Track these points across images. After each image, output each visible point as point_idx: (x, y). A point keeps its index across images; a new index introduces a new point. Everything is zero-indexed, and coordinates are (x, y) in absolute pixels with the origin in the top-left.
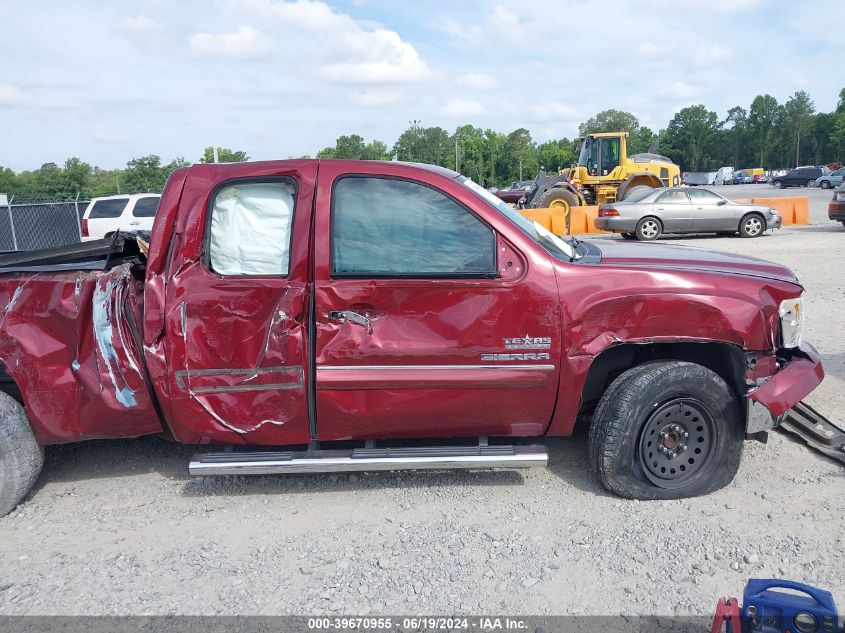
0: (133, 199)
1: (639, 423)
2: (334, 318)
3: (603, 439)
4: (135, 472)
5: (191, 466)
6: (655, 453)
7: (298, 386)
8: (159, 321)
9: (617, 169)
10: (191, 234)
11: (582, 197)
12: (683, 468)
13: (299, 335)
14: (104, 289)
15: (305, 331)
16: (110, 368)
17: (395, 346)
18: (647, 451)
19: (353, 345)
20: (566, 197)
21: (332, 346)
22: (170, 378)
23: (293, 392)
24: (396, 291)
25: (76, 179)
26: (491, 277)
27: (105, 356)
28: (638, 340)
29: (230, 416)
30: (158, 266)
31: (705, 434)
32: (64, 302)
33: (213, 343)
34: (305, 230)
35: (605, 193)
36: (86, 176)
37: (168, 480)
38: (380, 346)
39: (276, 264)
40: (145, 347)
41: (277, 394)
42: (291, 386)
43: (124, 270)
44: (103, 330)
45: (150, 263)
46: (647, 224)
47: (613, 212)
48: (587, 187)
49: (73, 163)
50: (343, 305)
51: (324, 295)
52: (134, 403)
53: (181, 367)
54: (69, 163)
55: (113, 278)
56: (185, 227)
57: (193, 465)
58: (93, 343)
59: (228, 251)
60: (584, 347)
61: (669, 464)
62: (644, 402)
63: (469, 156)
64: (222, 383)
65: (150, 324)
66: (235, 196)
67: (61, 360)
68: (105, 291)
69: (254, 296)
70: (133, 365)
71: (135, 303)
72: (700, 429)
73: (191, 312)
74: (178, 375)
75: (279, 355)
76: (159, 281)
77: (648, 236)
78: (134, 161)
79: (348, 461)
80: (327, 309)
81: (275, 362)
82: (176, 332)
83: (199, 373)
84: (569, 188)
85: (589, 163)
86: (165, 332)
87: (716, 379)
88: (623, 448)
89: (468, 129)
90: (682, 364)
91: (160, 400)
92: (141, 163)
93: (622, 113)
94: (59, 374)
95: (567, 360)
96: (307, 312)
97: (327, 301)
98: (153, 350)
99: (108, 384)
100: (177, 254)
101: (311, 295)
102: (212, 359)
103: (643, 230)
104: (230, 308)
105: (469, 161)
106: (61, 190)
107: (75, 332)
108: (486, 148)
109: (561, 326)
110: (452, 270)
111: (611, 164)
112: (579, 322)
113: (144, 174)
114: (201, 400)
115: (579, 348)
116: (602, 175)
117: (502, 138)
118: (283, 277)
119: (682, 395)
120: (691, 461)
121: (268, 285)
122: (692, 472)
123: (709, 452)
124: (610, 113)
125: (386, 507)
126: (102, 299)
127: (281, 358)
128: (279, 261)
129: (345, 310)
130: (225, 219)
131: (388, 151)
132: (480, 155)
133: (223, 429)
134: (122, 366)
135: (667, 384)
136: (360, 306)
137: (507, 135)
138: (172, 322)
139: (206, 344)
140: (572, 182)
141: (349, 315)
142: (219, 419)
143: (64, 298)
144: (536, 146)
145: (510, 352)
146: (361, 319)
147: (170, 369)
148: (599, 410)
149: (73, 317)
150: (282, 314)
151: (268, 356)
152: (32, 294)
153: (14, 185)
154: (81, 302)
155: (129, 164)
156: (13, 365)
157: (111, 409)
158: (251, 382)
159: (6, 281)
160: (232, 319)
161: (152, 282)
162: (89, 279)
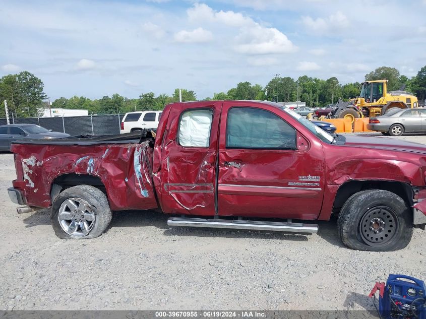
0: (144, 113)
1: (360, 216)
2: (226, 164)
3: (342, 222)
6: (368, 230)
7: (211, 192)
8: (159, 164)
9: (381, 99)
10: (172, 130)
11: (362, 113)
12: (382, 238)
13: (212, 171)
14: (138, 150)
15: (214, 170)
16: (139, 181)
17: (251, 177)
18: (364, 229)
19: (233, 176)
20: (353, 113)
21: (225, 177)
22: (162, 186)
23: (209, 194)
24: (253, 154)
25: (117, 103)
26: (294, 149)
27: (138, 177)
28: (359, 179)
29: (184, 203)
30: (159, 143)
31: (394, 223)
32: (123, 155)
33: (179, 173)
34: (216, 129)
35: (374, 111)
36: (121, 102)
38: (245, 177)
40: (153, 173)
41: (203, 194)
42: (208, 192)
43: (146, 143)
44: (137, 166)
45: (156, 141)
46: (395, 127)
47: (377, 121)
48: (364, 108)
49: (116, 96)
50: (230, 160)
51: (222, 155)
52: (148, 195)
53: (166, 182)
54: (114, 96)
55: (142, 147)
56: (170, 127)
57: (169, 221)
58: (133, 172)
59: (186, 137)
60: (335, 181)
61: (375, 236)
62: (362, 207)
63: (305, 91)
64: (182, 189)
65: (155, 164)
66: (190, 115)
67: (121, 177)
69: (195, 155)
70: (148, 181)
71: (150, 156)
72: (391, 221)
73: (171, 161)
74: (165, 185)
75: (204, 179)
76: (159, 149)
77: (396, 134)
78: (143, 95)
79: (231, 224)
80: (224, 161)
81: (202, 181)
82: (165, 167)
83: (173, 184)
84: (354, 109)
85: (366, 96)
86: (161, 168)
87: (398, 198)
88: (352, 226)
89: (305, 78)
90: (381, 191)
91: (158, 195)
92: (146, 96)
93: (390, 68)
94: (120, 183)
95: (327, 186)
96: (215, 162)
97: (224, 158)
98: (156, 175)
99: (138, 188)
100: (167, 138)
101: (217, 156)
102: (178, 179)
103: (393, 131)
104: (186, 160)
105: (305, 94)
106: (110, 108)
107: (127, 167)
108: (314, 87)
109: (325, 172)
110: (277, 146)
111: (378, 96)
112: (333, 170)
113: (148, 101)
114: (173, 195)
115: (333, 181)
116: (373, 102)
117: (323, 82)
118: (207, 148)
119: (381, 204)
120: (386, 235)
121: (200, 151)
122: (386, 241)
123: (395, 232)
124: (383, 68)
125: (246, 245)
126: (138, 155)
128: (205, 142)
129: (231, 162)
130: (186, 124)
131: (263, 89)
132: (311, 91)
133: (181, 207)
134: (144, 181)
135: (373, 199)
136: (237, 160)
137: (326, 80)
138: (164, 164)
139: (176, 174)
140: (356, 106)
141: (232, 164)
142: (180, 203)
143: (124, 153)
144: (341, 86)
145: (302, 182)
146: (237, 166)
147: (162, 183)
148: (342, 209)
149: (127, 161)
150: (206, 162)
151: (200, 179)
152: (112, 152)
153: (91, 106)
154: (130, 155)
155: (140, 96)
156: (104, 179)
157: (139, 198)
158: (193, 189)
159: (103, 146)
160: (186, 164)
161: (157, 149)
162: (133, 147)
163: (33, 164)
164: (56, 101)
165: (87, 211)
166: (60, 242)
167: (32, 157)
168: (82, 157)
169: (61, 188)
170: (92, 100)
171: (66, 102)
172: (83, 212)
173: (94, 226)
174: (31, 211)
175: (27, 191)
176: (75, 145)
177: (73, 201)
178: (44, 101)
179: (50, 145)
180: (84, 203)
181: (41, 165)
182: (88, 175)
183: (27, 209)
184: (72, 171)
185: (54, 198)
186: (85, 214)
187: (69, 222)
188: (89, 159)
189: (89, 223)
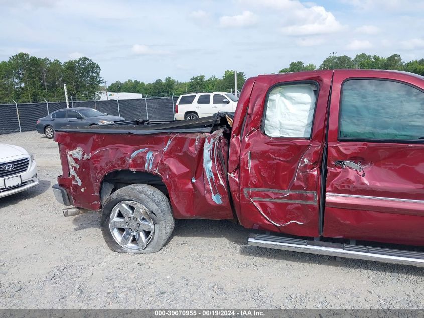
0: (198, 96)
2: (339, 165)
4: (214, 236)
5: (249, 240)
7: (314, 203)
8: (236, 161)
10: (256, 114)
13: (315, 173)
14: (209, 142)
15: (320, 171)
16: (210, 183)
17: (379, 185)
19: (349, 182)
21: (336, 182)
22: (242, 191)
23: (311, 207)
24: (381, 150)
25: (169, 87)
27: (208, 177)
29: (272, 216)
30: (237, 131)
32: (190, 148)
33: (264, 174)
36: (173, 85)
37: (232, 243)
38: (368, 184)
39: (301, 131)
40: (229, 174)
41: (300, 206)
42: (309, 203)
43: (219, 133)
44: (208, 163)
45: (234, 129)
49: (168, 80)
50: (346, 157)
51: (333, 151)
52: (221, 202)
53: (247, 186)
54: (166, 79)
55: (214, 137)
56: (253, 110)
58: (203, 170)
59: (273, 123)
64: (269, 197)
65: (232, 162)
66: (280, 92)
67: (186, 177)
68: (210, 143)
69: (289, 149)
70: (222, 183)
71: (224, 150)
73: (253, 157)
74: (245, 190)
76: (238, 140)
78: (193, 78)
79: (341, 251)
80: (335, 159)
81: (300, 188)
82: (246, 167)
83: (256, 190)
86: (239, 167)
89: (363, 56)
91: (235, 202)
92: (196, 79)
94: (185, 184)
96: (322, 160)
97: (335, 154)
98: (232, 175)
99: (209, 192)
100: (248, 125)
101: (325, 151)
102: (263, 183)
104: (275, 156)
106: (163, 92)
107: (194, 164)
113: (198, 84)
114: (257, 205)
117: (383, 60)
118: (308, 139)
121: (298, 144)
125: (365, 282)
126: (208, 148)
127: (303, 186)
128: (303, 130)
129: (346, 160)
130: (274, 106)
131: (316, 69)
133: (268, 222)
134: (216, 182)
136: (354, 158)
137: (386, 58)
138: (244, 161)
139: (261, 174)
141: (348, 163)
142: (266, 217)
143: (190, 146)
144: (404, 64)
146: (355, 166)
147: (241, 186)
149: (194, 156)
150: (306, 160)
151: (296, 184)
152: (176, 143)
153: (145, 90)
154: (198, 148)
155: (191, 79)
156: (165, 178)
157: (209, 204)
158: (285, 198)
159: (164, 136)
160: (275, 162)
161: (234, 140)
162: (202, 137)
163: (80, 158)
164: (113, 85)
165: (143, 219)
166: (112, 256)
167: (79, 149)
168: (138, 149)
169: (113, 187)
170: (146, 84)
171: (121, 86)
172: (139, 219)
173: (153, 238)
174: (79, 213)
175: (73, 190)
176: (130, 133)
177: (127, 205)
178: (101, 85)
179: (99, 134)
180: (141, 209)
181: (89, 158)
182: (145, 172)
183: (74, 210)
184: (125, 167)
185: (105, 199)
186: (142, 222)
187: (122, 230)
188: (147, 152)
189: (147, 233)
